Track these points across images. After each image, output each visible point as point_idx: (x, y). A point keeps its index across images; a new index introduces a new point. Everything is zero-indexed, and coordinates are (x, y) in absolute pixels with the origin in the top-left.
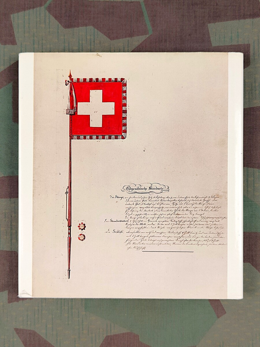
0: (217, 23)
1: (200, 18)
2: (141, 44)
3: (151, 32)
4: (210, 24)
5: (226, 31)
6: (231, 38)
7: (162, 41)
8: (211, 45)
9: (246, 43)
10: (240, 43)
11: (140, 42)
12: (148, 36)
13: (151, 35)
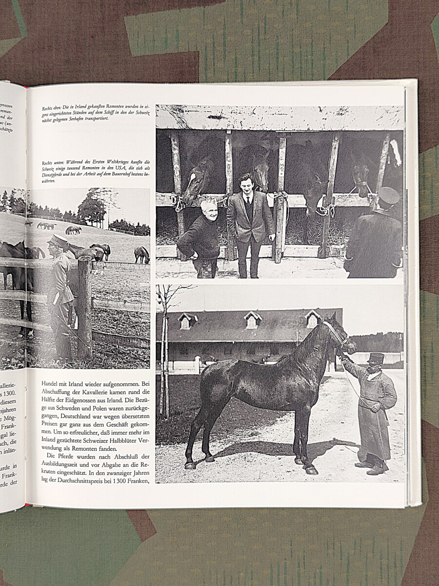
0: (140, 15)
1: (111, 7)
2: (7, 54)
3: (24, 34)
4: (129, 17)
5: (156, 29)
6: (166, 42)
7: (43, 48)
8: (130, 54)
9: (193, 49)
10: (181, 50)
11: (6, 51)
12: (19, 39)
13: (25, 38)
